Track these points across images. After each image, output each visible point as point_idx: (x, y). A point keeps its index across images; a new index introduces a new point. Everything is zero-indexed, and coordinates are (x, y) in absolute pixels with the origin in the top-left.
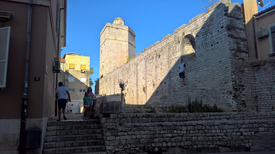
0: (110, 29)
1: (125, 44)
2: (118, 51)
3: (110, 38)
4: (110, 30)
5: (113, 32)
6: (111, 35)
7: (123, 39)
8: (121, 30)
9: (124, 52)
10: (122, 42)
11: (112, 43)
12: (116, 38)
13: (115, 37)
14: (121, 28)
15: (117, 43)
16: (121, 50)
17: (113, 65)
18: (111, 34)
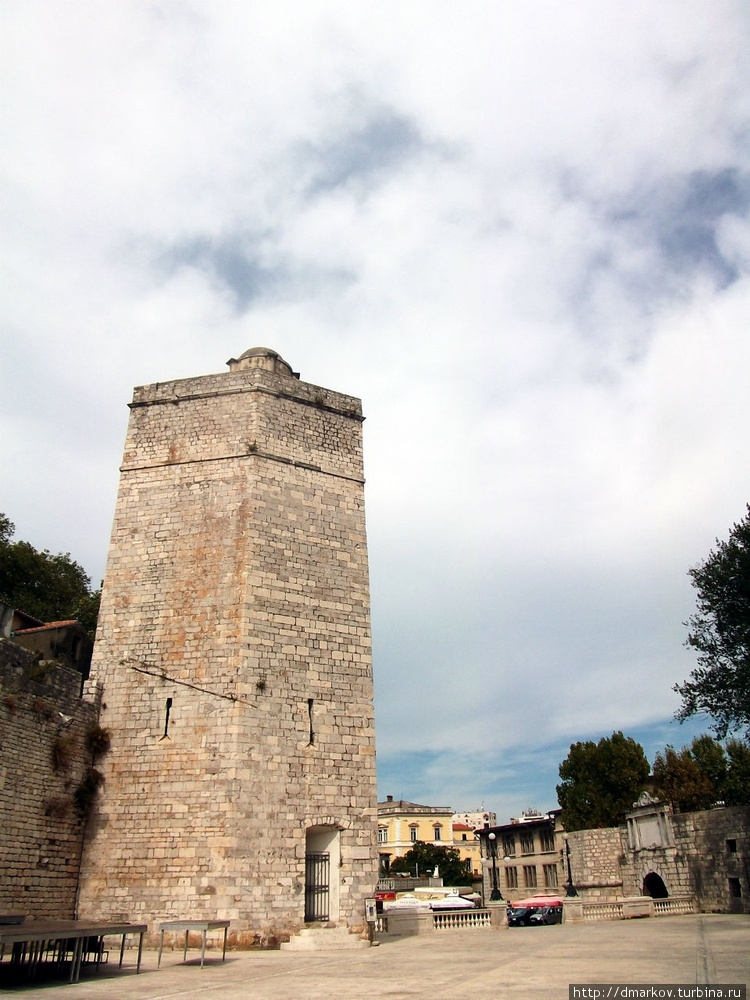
0: (149, 413)
1: (231, 475)
2: (177, 526)
3: (142, 464)
4: (147, 420)
5: (163, 425)
6: (146, 445)
7: (222, 446)
8: (210, 401)
9: (222, 522)
10: (210, 467)
11: (149, 485)
12: (177, 454)
13: (172, 450)
14: (213, 390)
15: (177, 482)
16: (203, 513)
17: (133, 622)
18: (149, 440)
